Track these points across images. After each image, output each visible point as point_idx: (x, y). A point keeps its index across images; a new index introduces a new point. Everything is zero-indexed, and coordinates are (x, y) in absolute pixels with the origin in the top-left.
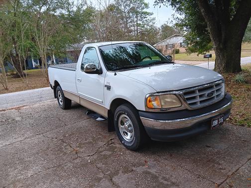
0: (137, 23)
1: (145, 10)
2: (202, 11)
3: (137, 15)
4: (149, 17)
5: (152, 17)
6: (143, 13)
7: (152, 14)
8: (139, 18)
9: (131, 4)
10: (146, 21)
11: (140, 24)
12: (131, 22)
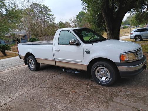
0: (44, 20)
1: (49, 13)
2: (103, 14)
3: (44, 15)
4: (51, 17)
5: (53, 17)
6: (48, 14)
7: (53, 15)
8: (45, 17)
9: (40, 9)
10: (50, 19)
11: (46, 21)
12: (40, 19)
